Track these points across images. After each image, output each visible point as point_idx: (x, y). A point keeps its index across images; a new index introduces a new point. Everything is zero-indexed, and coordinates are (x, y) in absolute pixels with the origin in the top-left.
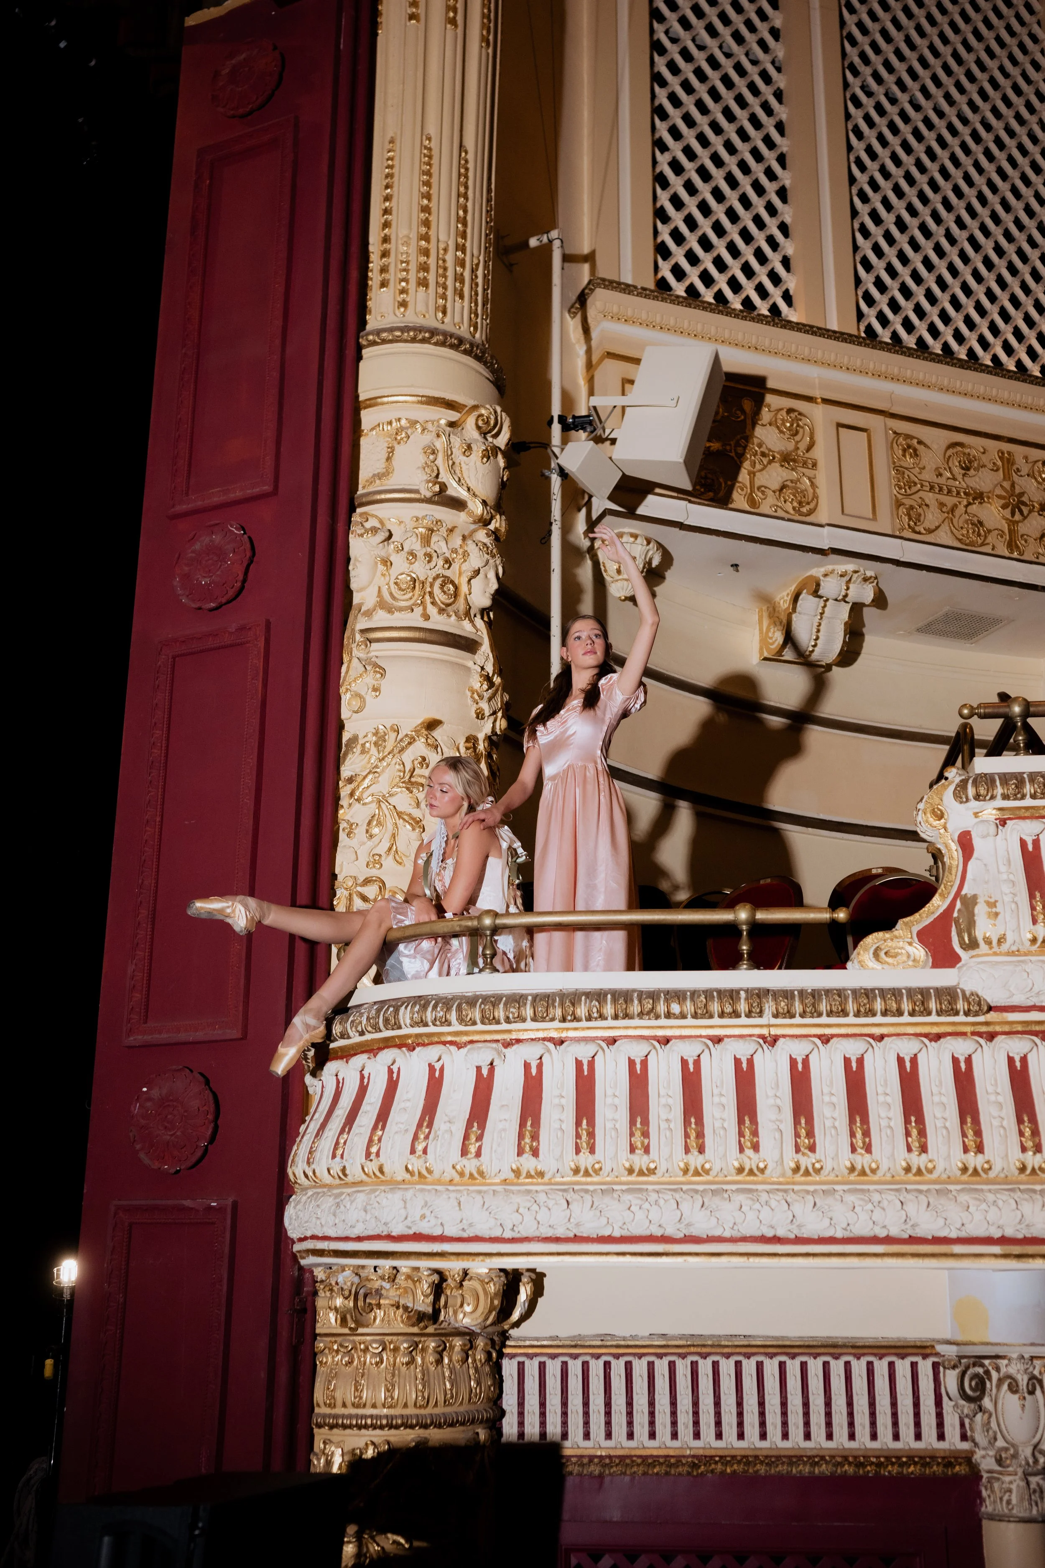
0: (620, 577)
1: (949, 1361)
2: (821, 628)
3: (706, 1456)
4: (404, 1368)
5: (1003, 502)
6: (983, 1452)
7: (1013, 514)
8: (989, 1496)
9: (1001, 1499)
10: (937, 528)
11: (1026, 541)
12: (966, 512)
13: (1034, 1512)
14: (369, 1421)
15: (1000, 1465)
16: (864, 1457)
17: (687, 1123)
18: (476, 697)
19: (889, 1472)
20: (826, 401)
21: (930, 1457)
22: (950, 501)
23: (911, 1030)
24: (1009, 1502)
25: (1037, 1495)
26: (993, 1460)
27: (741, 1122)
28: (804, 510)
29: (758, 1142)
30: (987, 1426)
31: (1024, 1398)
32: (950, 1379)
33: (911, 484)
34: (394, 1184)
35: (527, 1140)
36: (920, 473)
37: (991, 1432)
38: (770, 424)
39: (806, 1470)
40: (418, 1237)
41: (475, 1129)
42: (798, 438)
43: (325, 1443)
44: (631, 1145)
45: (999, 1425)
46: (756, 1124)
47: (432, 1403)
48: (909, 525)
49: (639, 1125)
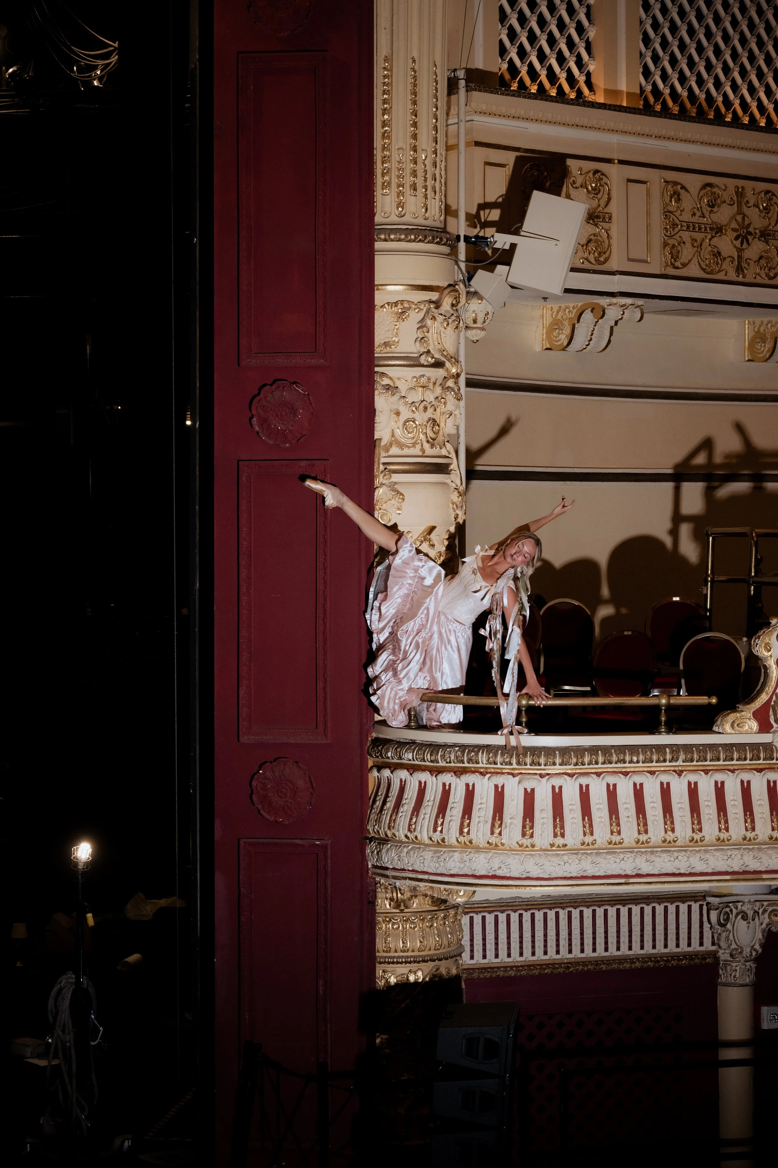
0: (475, 326)
1: (714, 906)
2: (595, 332)
3: (575, 962)
4: (428, 929)
5: (736, 234)
6: (723, 951)
7: (742, 244)
8: (724, 974)
9: (731, 975)
10: (690, 261)
11: (748, 265)
12: (710, 245)
13: (748, 981)
14: (412, 959)
15: (732, 958)
16: (660, 957)
17: (638, 818)
18: (455, 507)
19: (672, 964)
20: (621, 162)
21: (695, 955)
22: (699, 236)
23: (748, 767)
24: (735, 976)
25: (750, 972)
26: (729, 955)
27: (665, 817)
28: (602, 259)
29: (674, 827)
30: (727, 938)
31: (750, 923)
32: (714, 915)
33: (675, 225)
34: (478, 849)
35: (558, 829)
36: (681, 215)
37: (729, 941)
38: (581, 186)
39: (628, 966)
40: (494, 877)
41: (528, 822)
42: (599, 196)
43: (384, 971)
44: (611, 830)
45: (734, 937)
46: (673, 818)
47: (443, 947)
48: (671, 263)
49: (614, 820)
